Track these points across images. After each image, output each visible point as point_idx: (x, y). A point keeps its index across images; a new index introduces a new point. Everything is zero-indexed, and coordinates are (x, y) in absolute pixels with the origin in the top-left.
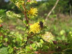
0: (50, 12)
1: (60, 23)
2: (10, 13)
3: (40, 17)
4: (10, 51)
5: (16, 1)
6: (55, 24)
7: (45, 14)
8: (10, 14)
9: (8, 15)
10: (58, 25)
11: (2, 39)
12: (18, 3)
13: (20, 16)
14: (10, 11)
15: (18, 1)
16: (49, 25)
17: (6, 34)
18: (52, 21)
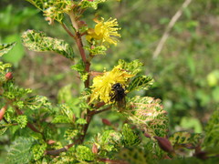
0: (178, 15)
1: (208, 46)
2: (35, 38)
3: (147, 27)
4: (37, 153)
5: (46, 4)
6: (192, 50)
7: (163, 21)
8: (33, 40)
9: (26, 45)
10: (204, 52)
11: (11, 117)
12: (51, 8)
13: (67, 45)
14: (31, 32)
15: (50, 2)
16: (173, 52)
17: (20, 105)
18: (185, 39)
